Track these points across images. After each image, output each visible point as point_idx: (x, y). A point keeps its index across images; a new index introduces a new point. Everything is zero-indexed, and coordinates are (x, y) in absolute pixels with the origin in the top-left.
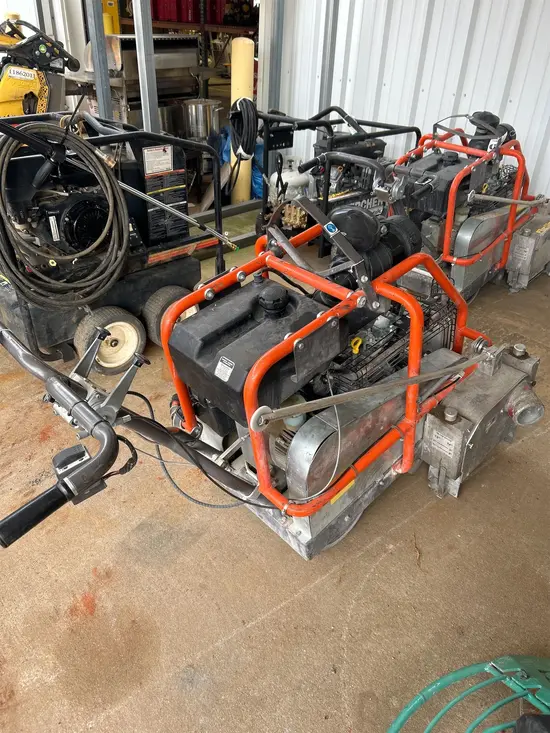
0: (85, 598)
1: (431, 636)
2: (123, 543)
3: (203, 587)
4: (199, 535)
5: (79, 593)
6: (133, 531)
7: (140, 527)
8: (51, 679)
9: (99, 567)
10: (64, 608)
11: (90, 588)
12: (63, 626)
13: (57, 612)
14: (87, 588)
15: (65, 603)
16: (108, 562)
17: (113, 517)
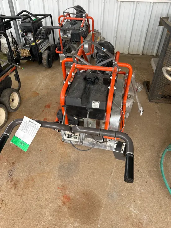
0: (64, 197)
1: (149, 151)
2: (59, 175)
3: (93, 173)
4: (78, 160)
5: (61, 197)
6: (59, 170)
7: (60, 168)
8: (77, 224)
9: (59, 187)
10: (61, 204)
11: (63, 194)
12: (65, 209)
13: (59, 206)
14: (61, 194)
15: (60, 202)
16: (60, 183)
17: (48, 171)
